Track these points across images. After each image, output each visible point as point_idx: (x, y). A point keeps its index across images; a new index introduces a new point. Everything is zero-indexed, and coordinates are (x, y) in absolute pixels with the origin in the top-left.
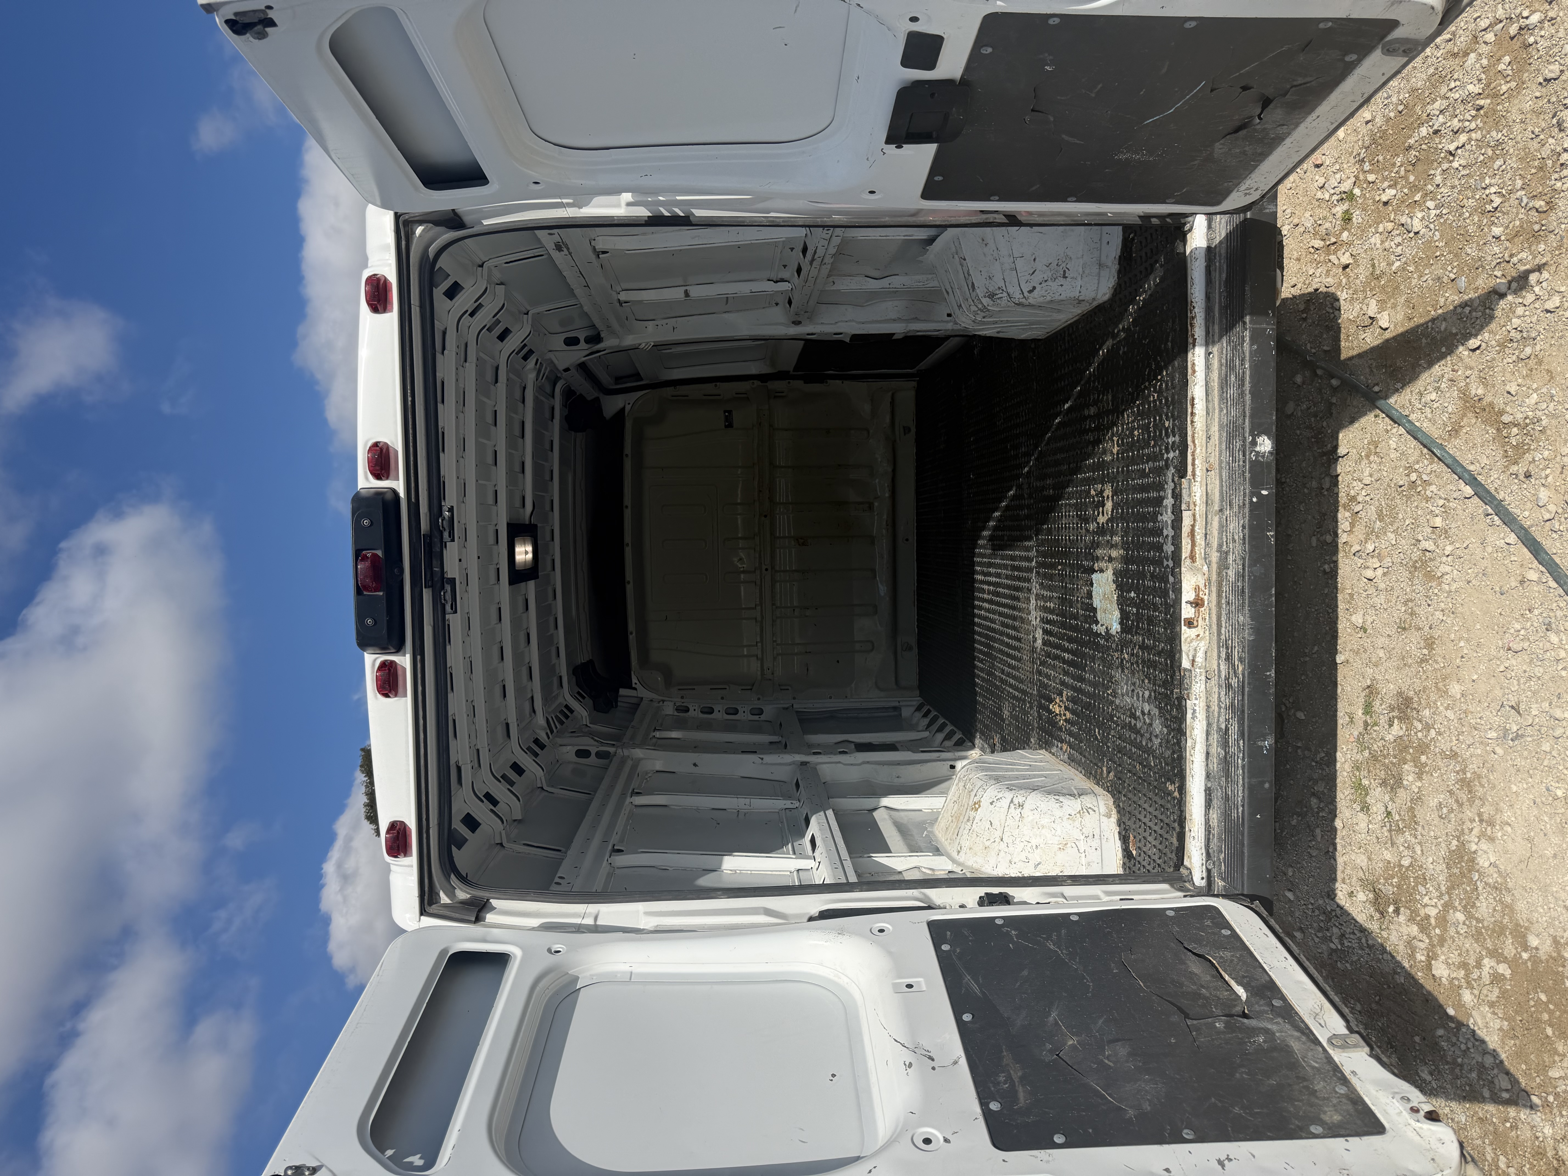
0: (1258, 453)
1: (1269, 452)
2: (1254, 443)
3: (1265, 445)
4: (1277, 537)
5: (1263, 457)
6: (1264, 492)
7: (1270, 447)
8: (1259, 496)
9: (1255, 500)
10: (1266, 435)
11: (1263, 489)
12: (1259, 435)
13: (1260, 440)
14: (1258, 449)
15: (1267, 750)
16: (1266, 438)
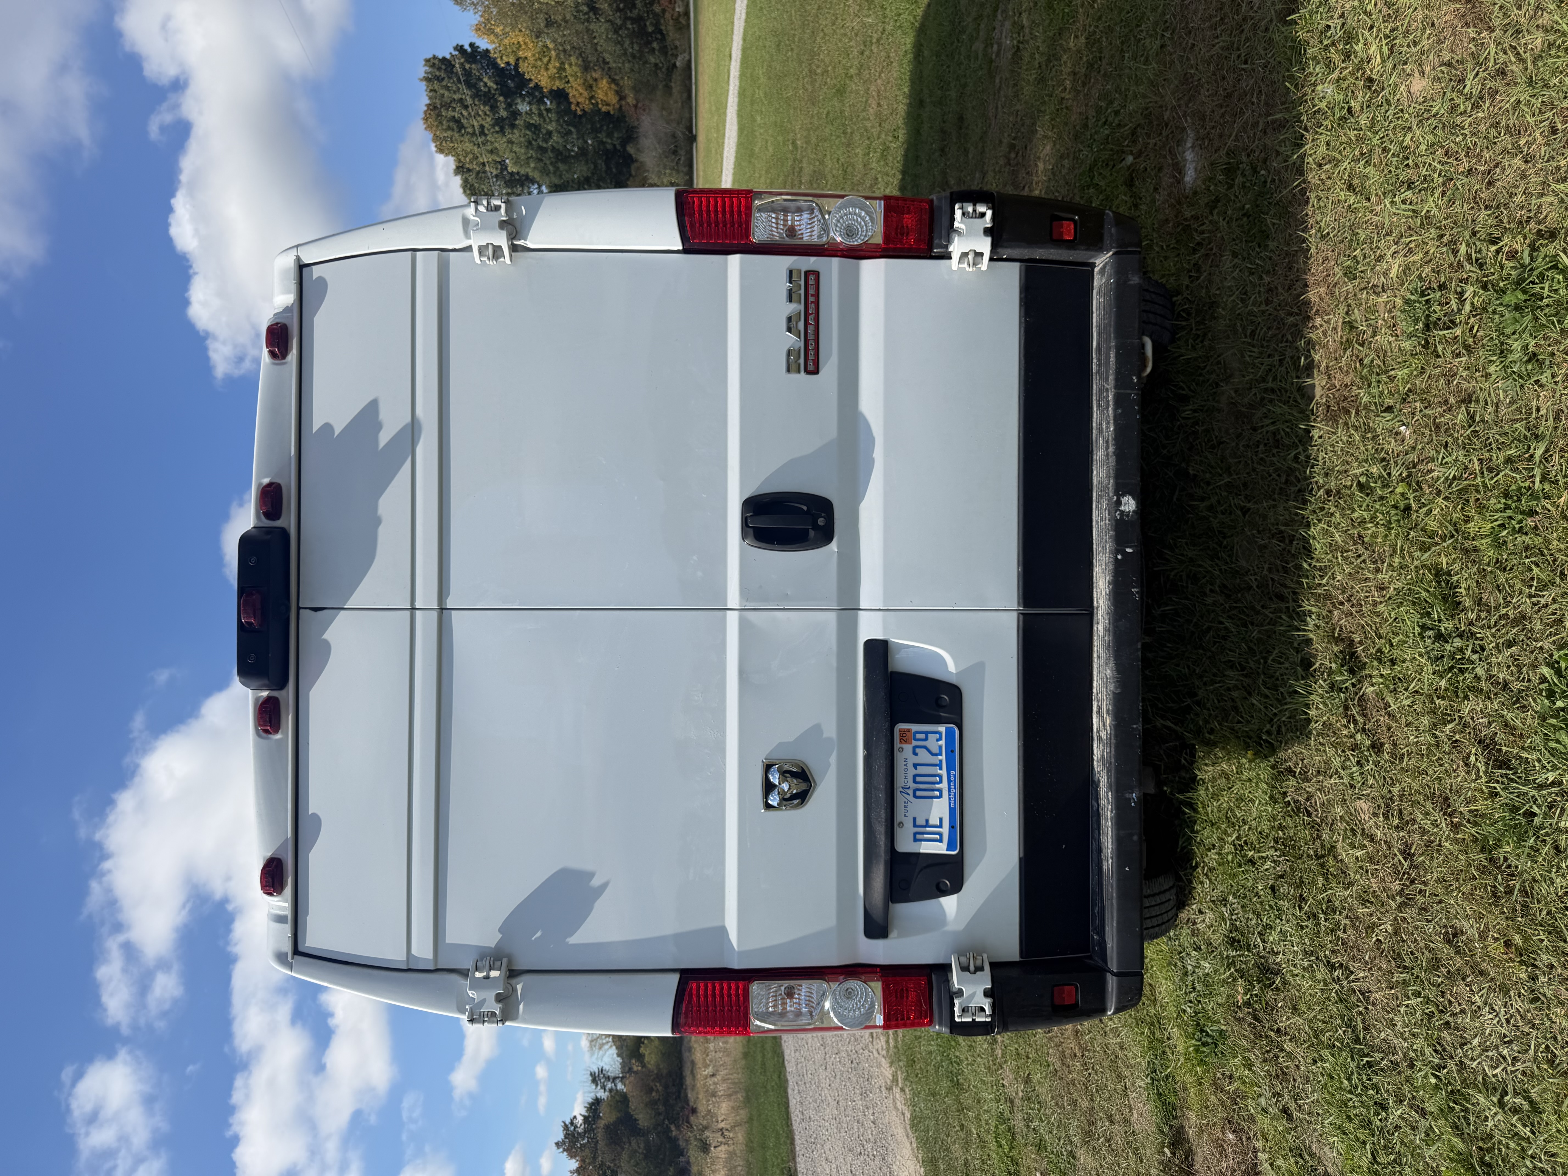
0: (1122, 512)
1: (1134, 511)
2: (1119, 503)
3: (1129, 504)
4: (1141, 593)
5: (1128, 516)
6: (1129, 550)
7: (1134, 507)
8: (1124, 553)
9: (1119, 557)
10: (1130, 495)
11: (1128, 547)
12: (1124, 495)
13: (1124, 500)
14: (1122, 508)
15: (1135, 802)
16: (1130, 497)
